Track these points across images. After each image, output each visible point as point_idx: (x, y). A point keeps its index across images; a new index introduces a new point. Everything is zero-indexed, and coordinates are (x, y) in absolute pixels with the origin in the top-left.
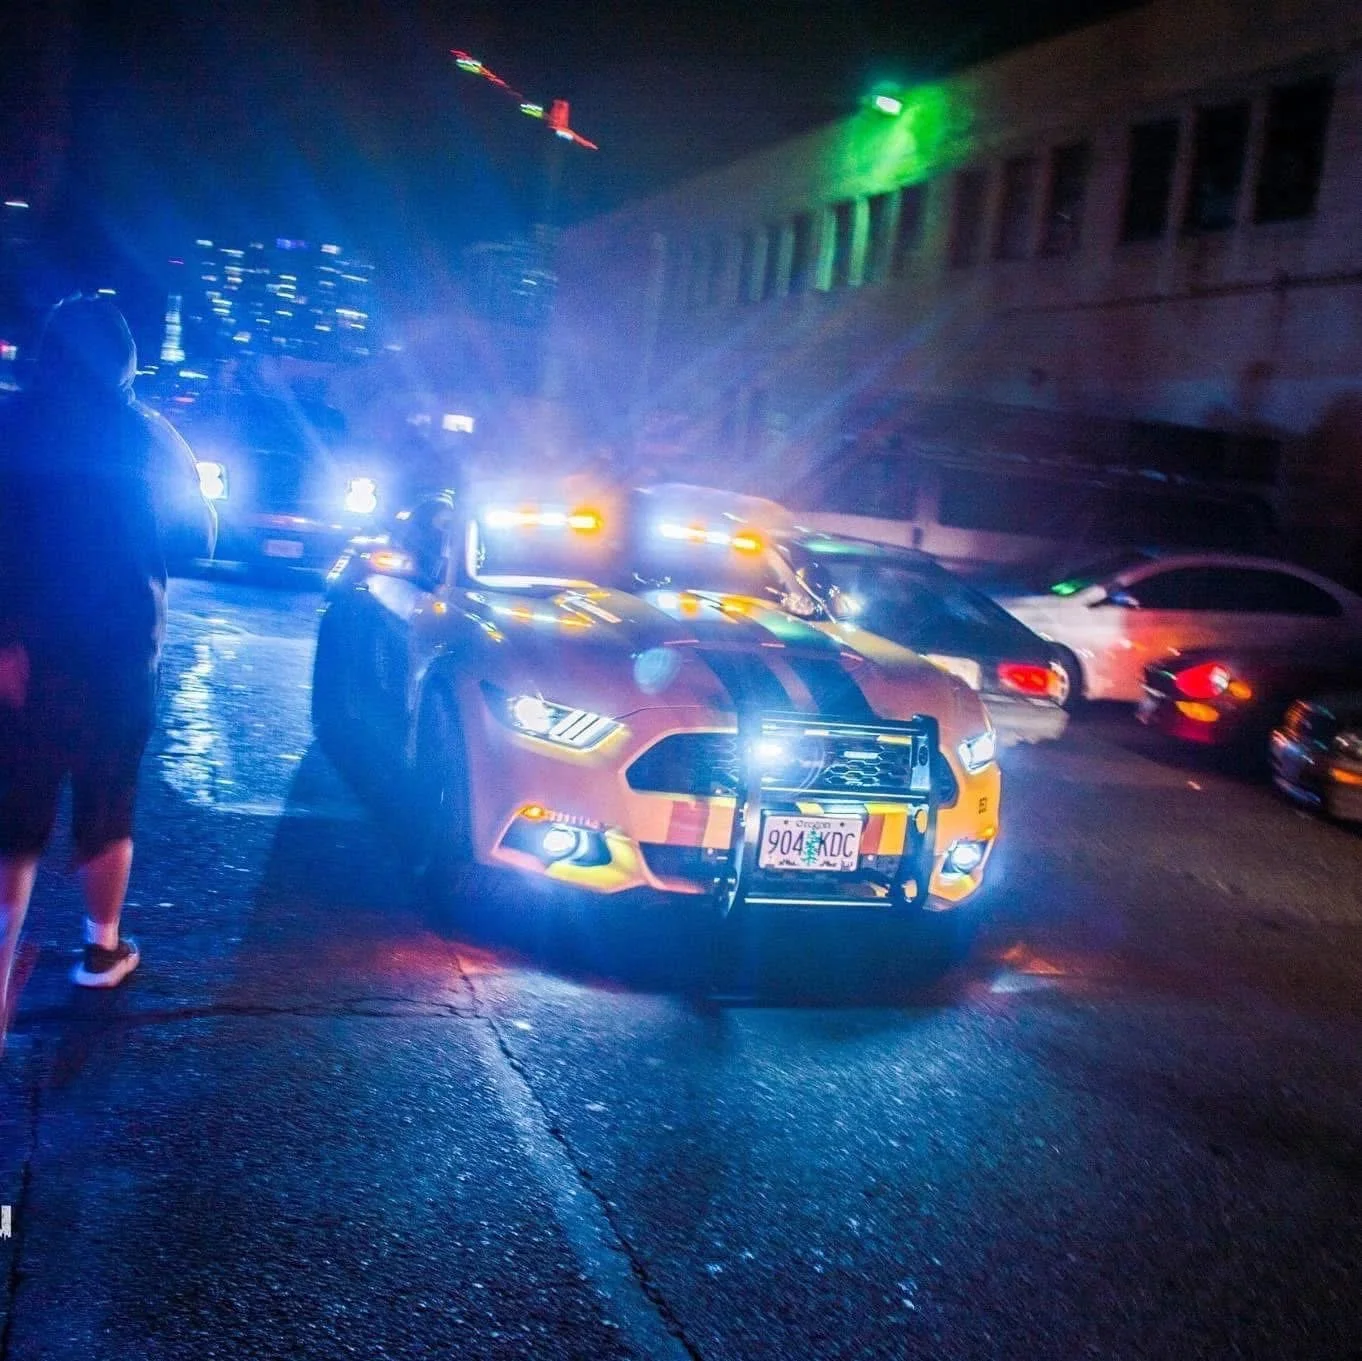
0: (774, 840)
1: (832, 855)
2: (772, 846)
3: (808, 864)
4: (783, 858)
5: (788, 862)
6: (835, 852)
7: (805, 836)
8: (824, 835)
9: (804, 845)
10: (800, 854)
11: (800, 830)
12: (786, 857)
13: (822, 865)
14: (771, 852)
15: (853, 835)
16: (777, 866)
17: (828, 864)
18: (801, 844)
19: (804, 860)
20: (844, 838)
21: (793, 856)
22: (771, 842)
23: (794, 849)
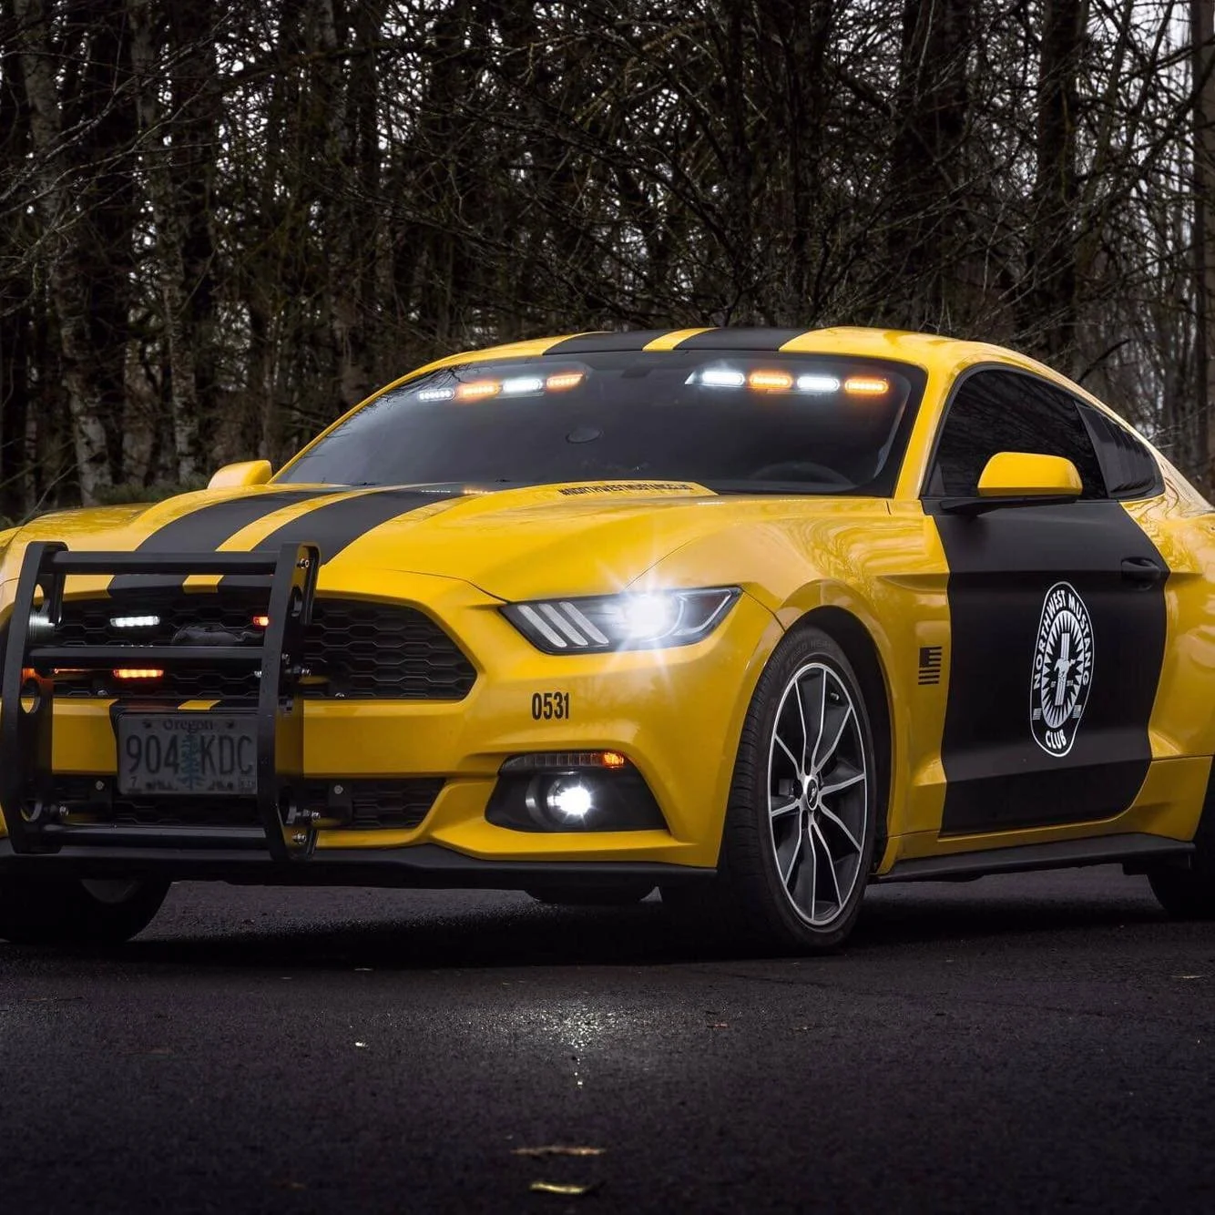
0: (134, 750)
1: (222, 772)
2: (133, 761)
3: (191, 787)
4: (150, 778)
5: (160, 784)
6: (227, 767)
7: (180, 743)
8: (207, 740)
9: (180, 759)
10: (176, 772)
11: (172, 733)
12: (157, 777)
13: (211, 788)
14: (132, 770)
15: (248, 739)
16: (145, 792)
17: (220, 785)
18: (176, 756)
19: (184, 781)
20: (236, 745)
21: (166, 775)
22: (132, 756)
23: (167, 765)
